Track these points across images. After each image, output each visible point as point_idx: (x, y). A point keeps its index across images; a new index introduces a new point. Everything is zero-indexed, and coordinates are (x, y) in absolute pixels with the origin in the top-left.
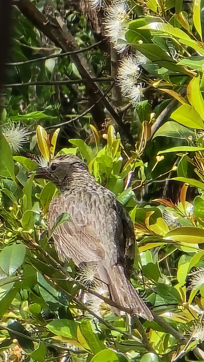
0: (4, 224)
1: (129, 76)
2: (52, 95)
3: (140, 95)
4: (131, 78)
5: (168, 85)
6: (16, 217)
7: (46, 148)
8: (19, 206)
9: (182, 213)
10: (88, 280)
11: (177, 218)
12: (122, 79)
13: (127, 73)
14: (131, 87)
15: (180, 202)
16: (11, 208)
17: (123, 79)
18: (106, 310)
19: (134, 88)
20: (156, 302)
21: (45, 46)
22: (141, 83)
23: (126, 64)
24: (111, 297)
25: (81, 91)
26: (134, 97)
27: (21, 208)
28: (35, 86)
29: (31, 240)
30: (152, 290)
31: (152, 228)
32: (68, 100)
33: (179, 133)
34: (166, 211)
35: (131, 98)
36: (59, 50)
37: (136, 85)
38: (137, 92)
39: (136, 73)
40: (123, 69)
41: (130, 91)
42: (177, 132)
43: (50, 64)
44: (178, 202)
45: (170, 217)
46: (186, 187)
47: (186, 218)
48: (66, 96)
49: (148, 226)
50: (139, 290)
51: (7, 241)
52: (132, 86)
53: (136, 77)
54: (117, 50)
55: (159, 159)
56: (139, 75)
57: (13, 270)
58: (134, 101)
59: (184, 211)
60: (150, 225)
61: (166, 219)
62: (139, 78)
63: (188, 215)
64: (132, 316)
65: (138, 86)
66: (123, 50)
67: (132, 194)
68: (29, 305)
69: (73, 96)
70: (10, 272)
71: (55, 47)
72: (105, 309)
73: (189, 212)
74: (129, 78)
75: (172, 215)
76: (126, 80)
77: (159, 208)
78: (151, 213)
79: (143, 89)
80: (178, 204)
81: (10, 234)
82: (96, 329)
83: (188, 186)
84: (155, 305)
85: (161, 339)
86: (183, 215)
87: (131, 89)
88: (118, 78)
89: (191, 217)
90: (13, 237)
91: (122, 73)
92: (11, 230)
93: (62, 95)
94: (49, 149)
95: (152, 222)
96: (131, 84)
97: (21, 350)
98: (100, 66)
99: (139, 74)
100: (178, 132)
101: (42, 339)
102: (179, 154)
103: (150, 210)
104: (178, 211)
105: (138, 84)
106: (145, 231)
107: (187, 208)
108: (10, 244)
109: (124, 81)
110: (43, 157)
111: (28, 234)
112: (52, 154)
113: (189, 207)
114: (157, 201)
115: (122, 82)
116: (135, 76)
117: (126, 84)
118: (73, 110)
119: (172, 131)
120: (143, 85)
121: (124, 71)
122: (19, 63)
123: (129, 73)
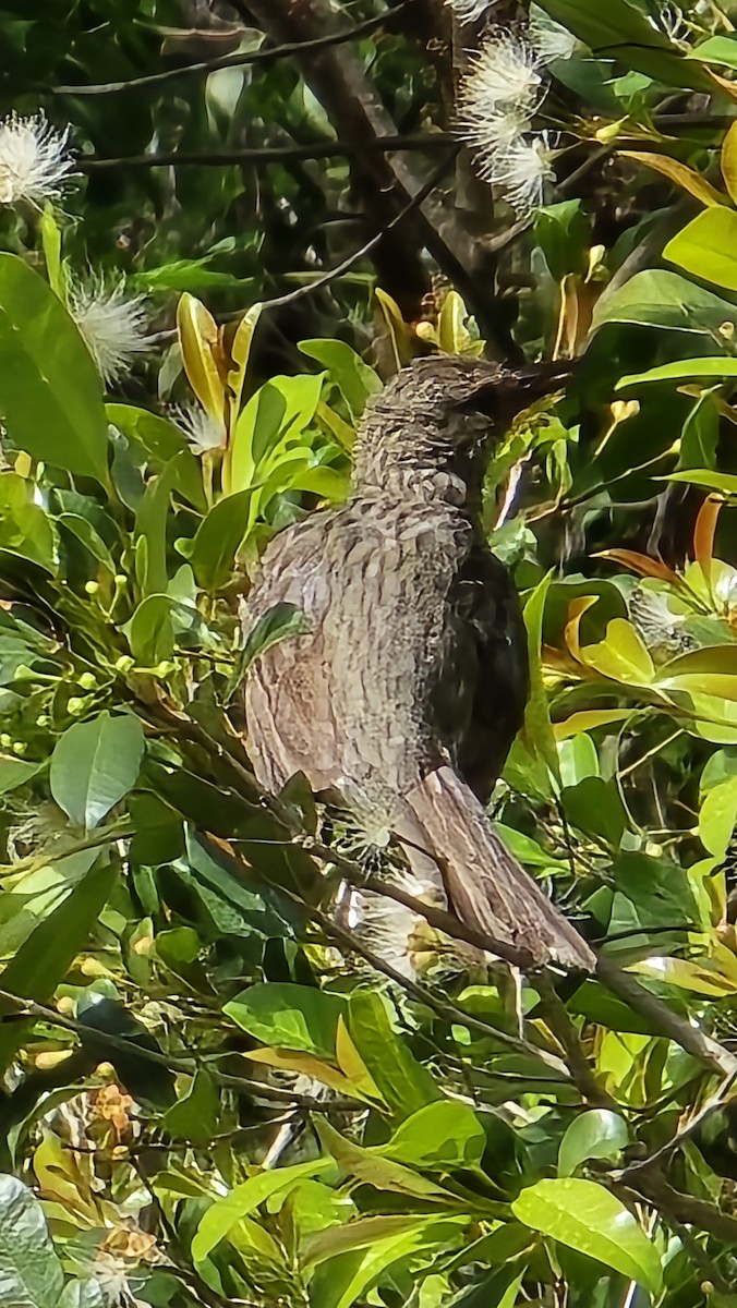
0: (66, 645)
1: (502, 106)
2: (234, 202)
3: (544, 176)
4: (510, 115)
5: (642, 135)
6: (108, 616)
7: (211, 374)
8: (121, 579)
9: (699, 601)
10: (369, 844)
11: (682, 618)
12: (474, 116)
13: (494, 94)
14: (510, 148)
15: (692, 560)
16: (91, 587)
17: (483, 118)
18: (433, 952)
19: (519, 149)
20: (612, 922)
21: (205, 25)
22: (545, 133)
23: (492, 63)
24: (451, 906)
25: (337, 185)
26: (519, 182)
27: (129, 586)
28: (172, 167)
29: (164, 700)
30: (599, 877)
31: (590, 656)
32: (293, 218)
33: (686, 312)
34: (640, 592)
35: (509, 187)
36: (257, 37)
37: (528, 137)
38: (532, 164)
39: (527, 93)
40: (482, 80)
41: (505, 162)
42: (678, 307)
43: (225, 88)
44: (687, 561)
45: (656, 615)
46: (714, 507)
47: (714, 617)
48: (284, 203)
49: (575, 650)
50: (552, 876)
51: (75, 704)
52: (513, 144)
53: (526, 110)
54: (458, 13)
55: (622, 411)
56: (537, 103)
57: (100, 809)
58: (519, 196)
59: (705, 591)
60: (582, 644)
61: (641, 624)
62: (540, 114)
63: (721, 608)
64: (526, 975)
65: (536, 143)
66: (478, 10)
67: (527, 541)
68: (155, 933)
69: (308, 201)
70: (88, 816)
71: (241, 28)
72: (431, 948)
73: (724, 599)
74: (502, 114)
75: (662, 609)
76: (490, 120)
77: (617, 585)
78: (588, 601)
79: (554, 151)
80: (686, 568)
81: (87, 680)
82: (397, 1019)
83: (721, 505)
84: (609, 933)
85: (637, 1062)
86: (703, 607)
87: (511, 152)
88: (464, 115)
89: (730, 618)
90: (99, 689)
91: (478, 95)
92: (93, 666)
93: (269, 200)
94: (223, 376)
95: (591, 634)
96: (509, 137)
97: (127, 1100)
98: (406, 93)
99: (538, 99)
100: (683, 308)
101: (203, 1059)
102: (684, 387)
103: (585, 591)
104: (684, 594)
105: (534, 136)
106: (563, 666)
107: (719, 584)
108: (89, 715)
109: (483, 123)
110: (202, 408)
111: (155, 680)
112: (234, 396)
113: (727, 579)
114: (610, 555)
115: (477, 129)
116: (524, 106)
117: (490, 136)
118: (311, 254)
119: (659, 305)
120: (552, 139)
121: (484, 87)
122: (109, 87)
123: (504, 95)
